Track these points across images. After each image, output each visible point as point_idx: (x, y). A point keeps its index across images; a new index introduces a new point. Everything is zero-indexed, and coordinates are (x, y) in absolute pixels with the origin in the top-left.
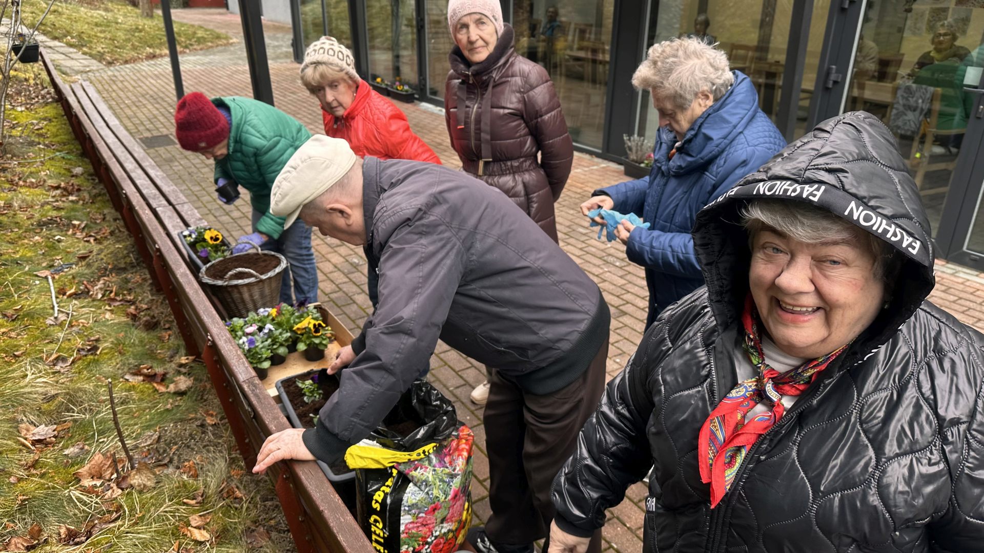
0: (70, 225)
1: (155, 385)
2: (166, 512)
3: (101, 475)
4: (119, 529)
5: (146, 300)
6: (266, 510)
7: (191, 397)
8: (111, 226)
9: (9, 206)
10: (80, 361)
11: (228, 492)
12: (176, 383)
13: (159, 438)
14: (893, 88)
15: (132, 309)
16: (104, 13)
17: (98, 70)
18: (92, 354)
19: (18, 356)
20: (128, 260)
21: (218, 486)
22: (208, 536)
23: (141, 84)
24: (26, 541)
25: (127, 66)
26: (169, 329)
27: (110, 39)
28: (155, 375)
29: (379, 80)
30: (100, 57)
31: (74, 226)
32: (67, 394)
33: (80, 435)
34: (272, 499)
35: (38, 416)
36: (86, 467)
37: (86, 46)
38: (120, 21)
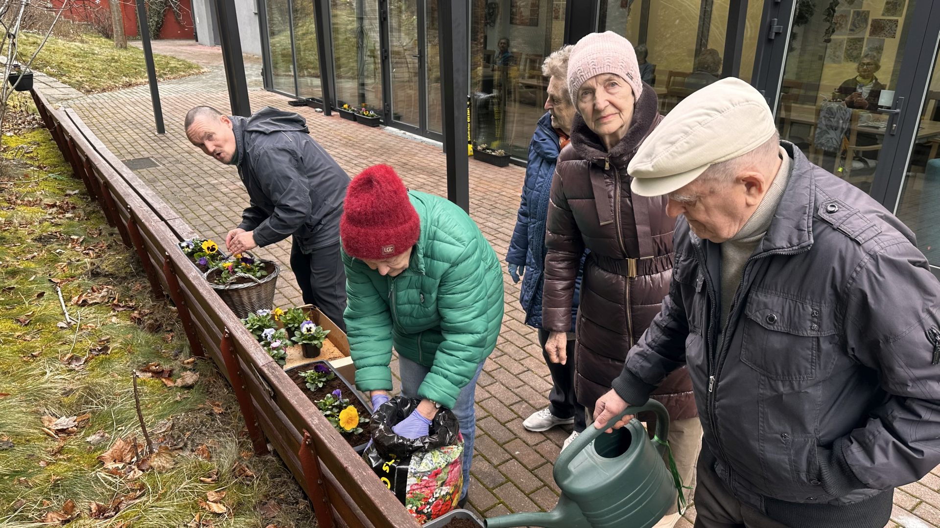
0: (69, 240)
1: (164, 380)
2: (185, 488)
3: (122, 459)
4: (144, 504)
5: (147, 305)
6: (275, 486)
7: (199, 390)
8: (108, 240)
9: (10, 222)
10: (93, 360)
11: (239, 471)
12: (183, 378)
13: (173, 425)
14: (816, 110)
15: (136, 314)
16: (80, 45)
17: (77, 98)
18: (103, 354)
19: (36, 357)
20: (128, 270)
21: (231, 466)
22: (225, 509)
23: (120, 111)
24: (60, 516)
25: (105, 94)
26: (171, 331)
27: (88, 69)
28: (163, 371)
29: (346, 106)
30: (79, 86)
31: (73, 240)
32: (86, 388)
33: (99, 424)
34: (280, 476)
35: (59, 408)
36: (109, 452)
37: (65, 75)
38: (96, 52)
